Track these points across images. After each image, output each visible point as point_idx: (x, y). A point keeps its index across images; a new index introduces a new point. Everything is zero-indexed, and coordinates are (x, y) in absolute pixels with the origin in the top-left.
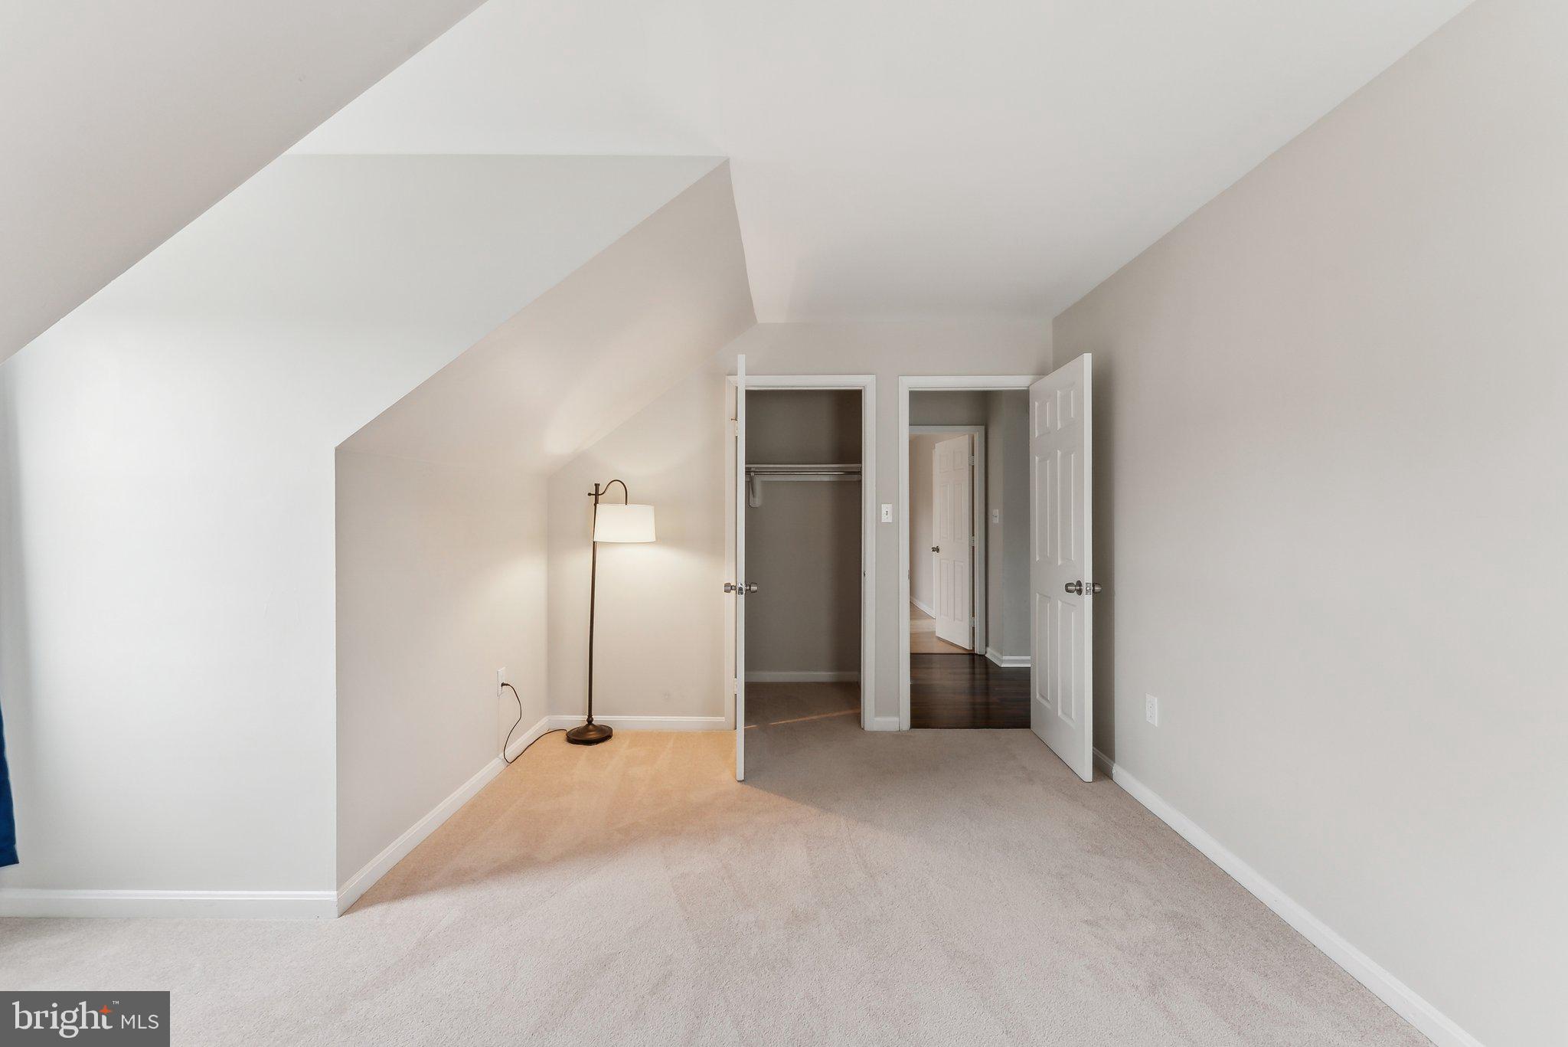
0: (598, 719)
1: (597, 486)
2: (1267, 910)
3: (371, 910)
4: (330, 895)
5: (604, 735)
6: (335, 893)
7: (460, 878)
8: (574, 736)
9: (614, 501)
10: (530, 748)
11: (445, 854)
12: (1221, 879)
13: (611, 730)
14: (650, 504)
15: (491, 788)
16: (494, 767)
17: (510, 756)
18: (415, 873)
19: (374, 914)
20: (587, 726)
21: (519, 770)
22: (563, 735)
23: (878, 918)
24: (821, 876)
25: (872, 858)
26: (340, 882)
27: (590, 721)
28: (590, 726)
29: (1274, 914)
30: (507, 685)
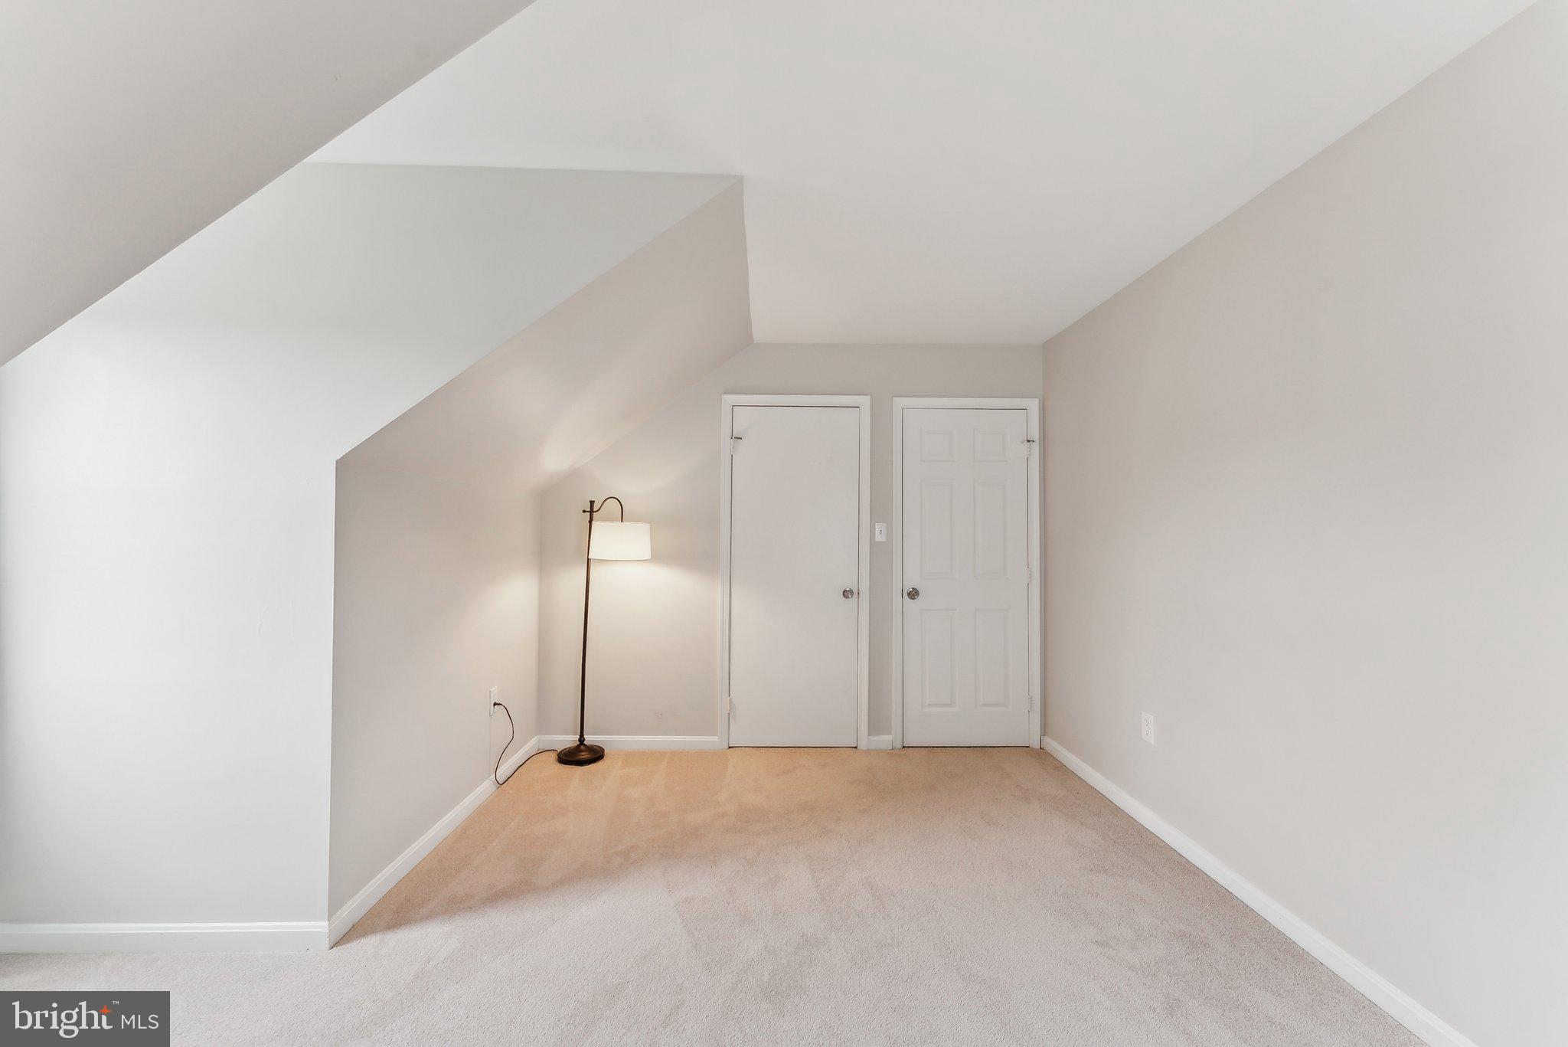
0: (590, 739)
1: (592, 503)
2: (1272, 927)
3: (363, 940)
4: (321, 926)
5: (596, 755)
6: (326, 923)
7: (455, 906)
8: (566, 756)
9: (608, 519)
10: (520, 769)
11: (439, 880)
12: (1224, 897)
13: (602, 750)
14: (645, 521)
15: (484, 811)
16: (485, 788)
17: (501, 779)
18: (409, 901)
19: (368, 944)
20: (579, 746)
21: (511, 792)
22: (553, 756)
23: (890, 941)
24: (828, 898)
25: (877, 879)
26: (333, 909)
27: (582, 740)
28: (582, 747)
29: (1279, 932)
30: (499, 704)
